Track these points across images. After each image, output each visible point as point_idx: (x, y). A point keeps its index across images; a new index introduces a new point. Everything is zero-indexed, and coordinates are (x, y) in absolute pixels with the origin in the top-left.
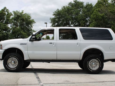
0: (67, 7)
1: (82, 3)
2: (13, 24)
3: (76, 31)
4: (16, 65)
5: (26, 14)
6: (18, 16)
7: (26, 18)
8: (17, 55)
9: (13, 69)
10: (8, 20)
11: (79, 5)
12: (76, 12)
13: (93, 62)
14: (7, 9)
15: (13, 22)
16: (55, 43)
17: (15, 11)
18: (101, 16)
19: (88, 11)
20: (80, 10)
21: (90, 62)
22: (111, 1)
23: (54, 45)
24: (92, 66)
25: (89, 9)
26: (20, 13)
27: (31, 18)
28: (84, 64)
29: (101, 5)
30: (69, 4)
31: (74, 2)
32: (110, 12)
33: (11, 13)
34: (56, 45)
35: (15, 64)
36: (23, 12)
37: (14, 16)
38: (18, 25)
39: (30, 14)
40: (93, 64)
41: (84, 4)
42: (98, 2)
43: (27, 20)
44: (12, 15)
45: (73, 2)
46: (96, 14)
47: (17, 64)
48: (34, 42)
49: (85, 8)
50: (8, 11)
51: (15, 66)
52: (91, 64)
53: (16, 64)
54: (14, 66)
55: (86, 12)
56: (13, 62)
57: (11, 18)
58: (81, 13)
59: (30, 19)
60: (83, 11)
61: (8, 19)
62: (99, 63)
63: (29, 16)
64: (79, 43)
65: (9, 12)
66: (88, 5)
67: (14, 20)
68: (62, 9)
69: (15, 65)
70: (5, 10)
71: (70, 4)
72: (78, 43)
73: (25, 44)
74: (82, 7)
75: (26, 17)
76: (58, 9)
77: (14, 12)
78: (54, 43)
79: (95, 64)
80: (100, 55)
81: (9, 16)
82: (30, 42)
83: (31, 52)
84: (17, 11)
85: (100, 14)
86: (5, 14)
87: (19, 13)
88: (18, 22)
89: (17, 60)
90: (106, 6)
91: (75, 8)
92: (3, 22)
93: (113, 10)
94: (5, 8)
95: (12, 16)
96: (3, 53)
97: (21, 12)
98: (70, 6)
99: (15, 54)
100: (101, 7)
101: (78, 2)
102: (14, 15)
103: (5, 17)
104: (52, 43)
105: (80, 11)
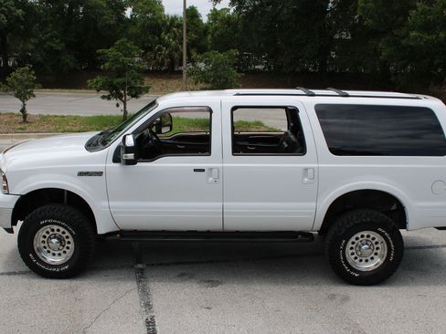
4: (68, 251)
9: (56, 266)
13: (365, 238)
21: (352, 239)
23: (211, 179)
24: (359, 254)
35: (65, 249)
40: (363, 247)
51: (63, 256)
52: (354, 246)
53: (68, 248)
54: (60, 255)
64: (313, 168)
69: (65, 252)
72: (306, 169)
82: (117, 165)
89: (68, 234)
96: (13, 207)
104: (204, 170)
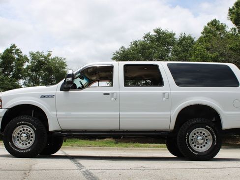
0: (140, 42)
1: (171, 35)
2: (29, 80)
3: (160, 68)
4: (31, 142)
5: (57, 59)
6: (39, 62)
7: (56, 67)
8: (33, 121)
9: (23, 150)
10: (19, 71)
11: (165, 39)
12: (160, 52)
13: (199, 134)
14: (16, 48)
15: (29, 75)
16: (115, 95)
17: (34, 52)
18: (211, 57)
19: (185, 50)
20: (168, 48)
21: (192, 134)
22: (232, 29)
23: (113, 99)
24: (197, 143)
25: (187, 47)
26: (45, 57)
27: (66, 66)
28: (178, 138)
29: (212, 35)
30: (145, 37)
31: (155, 34)
32: (231, 49)
33: (25, 56)
34: (117, 97)
35: (29, 141)
36: (49, 55)
37: (31, 63)
38: (39, 81)
39: (65, 59)
40: (198, 138)
41: (175, 37)
42: (204, 30)
43: (58, 71)
44: (29, 60)
45: (153, 33)
46: (200, 54)
47: (33, 139)
48: (70, 91)
49: (178, 44)
50: (19, 52)
51: (28, 145)
52: (193, 138)
53: (31, 140)
54: (26, 144)
55: (179, 53)
56: (24, 135)
57: (25, 67)
58: (170, 54)
59: (65, 68)
60: (175, 51)
61: (19, 68)
62: (211, 137)
63: (63, 63)
64: (168, 93)
65: (21, 54)
66: (185, 37)
67: (32, 71)
68: (132, 47)
69: (29, 143)
70: (14, 51)
71: (147, 36)
72: (164, 93)
73: (52, 96)
74: (172, 43)
75: (57, 65)
76: (123, 47)
77: (32, 54)
78: (113, 94)
79: (202, 139)
80: (214, 120)
81: (22, 63)
82: (63, 92)
83: (64, 113)
84: (38, 52)
85: (210, 55)
86: (13, 58)
87: (42, 57)
88: (40, 75)
89: (32, 131)
90: (222, 38)
91: (157, 45)
92: (8, 74)
93: (237, 46)
94: (14, 46)
95: (28, 62)
96: (3, 117)
97: (46, 54)
98: (148, 40)
99: (28, 119)
100: (211, 40)
101: (164, 33)
102: (32, 60)
103: (14, 64)
104: (109, 94)
105: (168, 50)
